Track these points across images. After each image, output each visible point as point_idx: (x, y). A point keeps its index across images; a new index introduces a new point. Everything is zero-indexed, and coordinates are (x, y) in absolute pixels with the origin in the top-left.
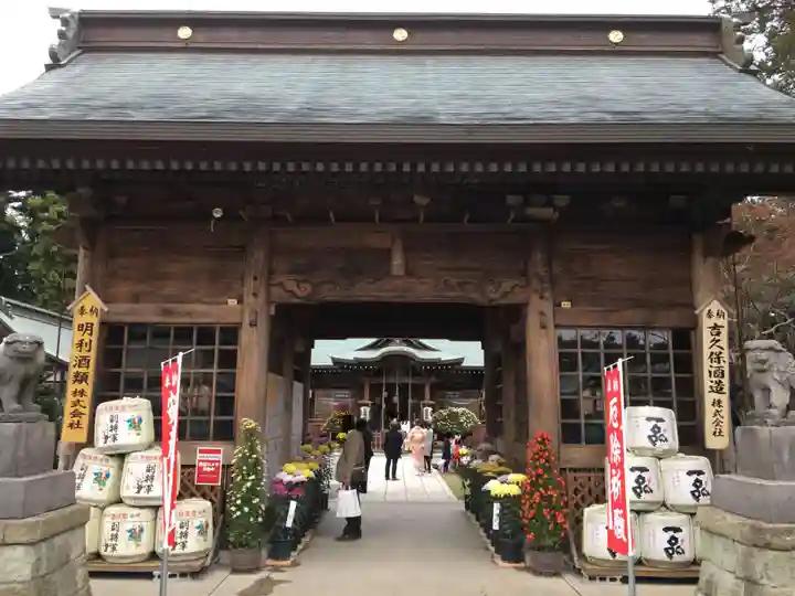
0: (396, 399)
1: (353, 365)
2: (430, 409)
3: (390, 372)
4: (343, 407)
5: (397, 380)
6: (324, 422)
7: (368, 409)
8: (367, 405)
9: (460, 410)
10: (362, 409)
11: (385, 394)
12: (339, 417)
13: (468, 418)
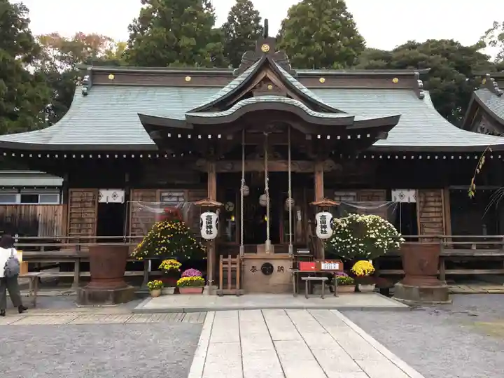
0: (265, 200)
1: (184, 132)
2: (329, 216)
3: (253, 152)
4: (172, 216)
5: (266, 166)
6: (140, 240)
7: (214, 216)
8: (213, 209)
9: (368, 219)
10: (204, 216)
11: (244, 190)
12: (164, 232)
13: (382, 231)
